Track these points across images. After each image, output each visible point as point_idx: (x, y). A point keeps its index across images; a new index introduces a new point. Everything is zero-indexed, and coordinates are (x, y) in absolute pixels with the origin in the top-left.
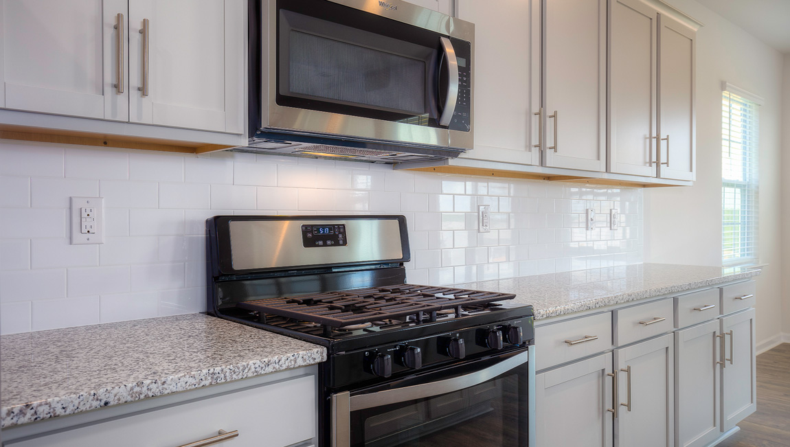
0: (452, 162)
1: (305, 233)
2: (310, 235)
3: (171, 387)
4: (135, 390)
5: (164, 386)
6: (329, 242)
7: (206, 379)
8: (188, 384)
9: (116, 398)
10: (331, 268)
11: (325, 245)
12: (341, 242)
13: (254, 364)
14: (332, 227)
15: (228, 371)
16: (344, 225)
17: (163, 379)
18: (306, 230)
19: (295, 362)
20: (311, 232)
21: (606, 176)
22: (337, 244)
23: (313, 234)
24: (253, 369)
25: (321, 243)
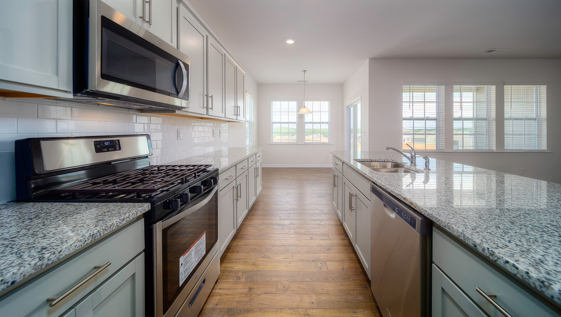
0: (177, 112)
1: (95, 145)
2: (99, 146)
3: (65, 253)
4: (38, 265)
5: (60, 254)
6: (110, 149)
7: (88, 240)
8: (77, 247)
9: (22, 276)
10: (111, 163)
11: (108, 151)
12: (117, 149)
13: (116, 222)
14: (112, 141)
15: (102, 230)
16: (119, 140)
17: (59, 250)
18: (96, 144)
19: (137, 214)
20: (100, 144)
21: (225, 119)
22: (115, 150)
23: (100, 146)
24: (116, 225)
25: (106, 150)
